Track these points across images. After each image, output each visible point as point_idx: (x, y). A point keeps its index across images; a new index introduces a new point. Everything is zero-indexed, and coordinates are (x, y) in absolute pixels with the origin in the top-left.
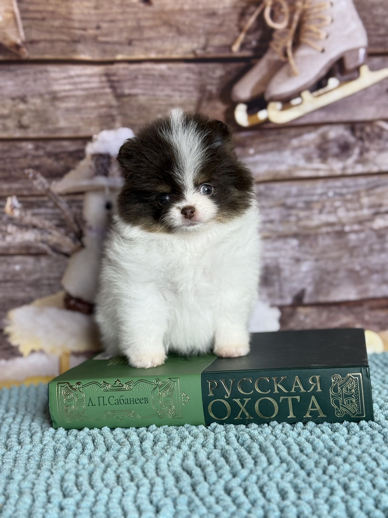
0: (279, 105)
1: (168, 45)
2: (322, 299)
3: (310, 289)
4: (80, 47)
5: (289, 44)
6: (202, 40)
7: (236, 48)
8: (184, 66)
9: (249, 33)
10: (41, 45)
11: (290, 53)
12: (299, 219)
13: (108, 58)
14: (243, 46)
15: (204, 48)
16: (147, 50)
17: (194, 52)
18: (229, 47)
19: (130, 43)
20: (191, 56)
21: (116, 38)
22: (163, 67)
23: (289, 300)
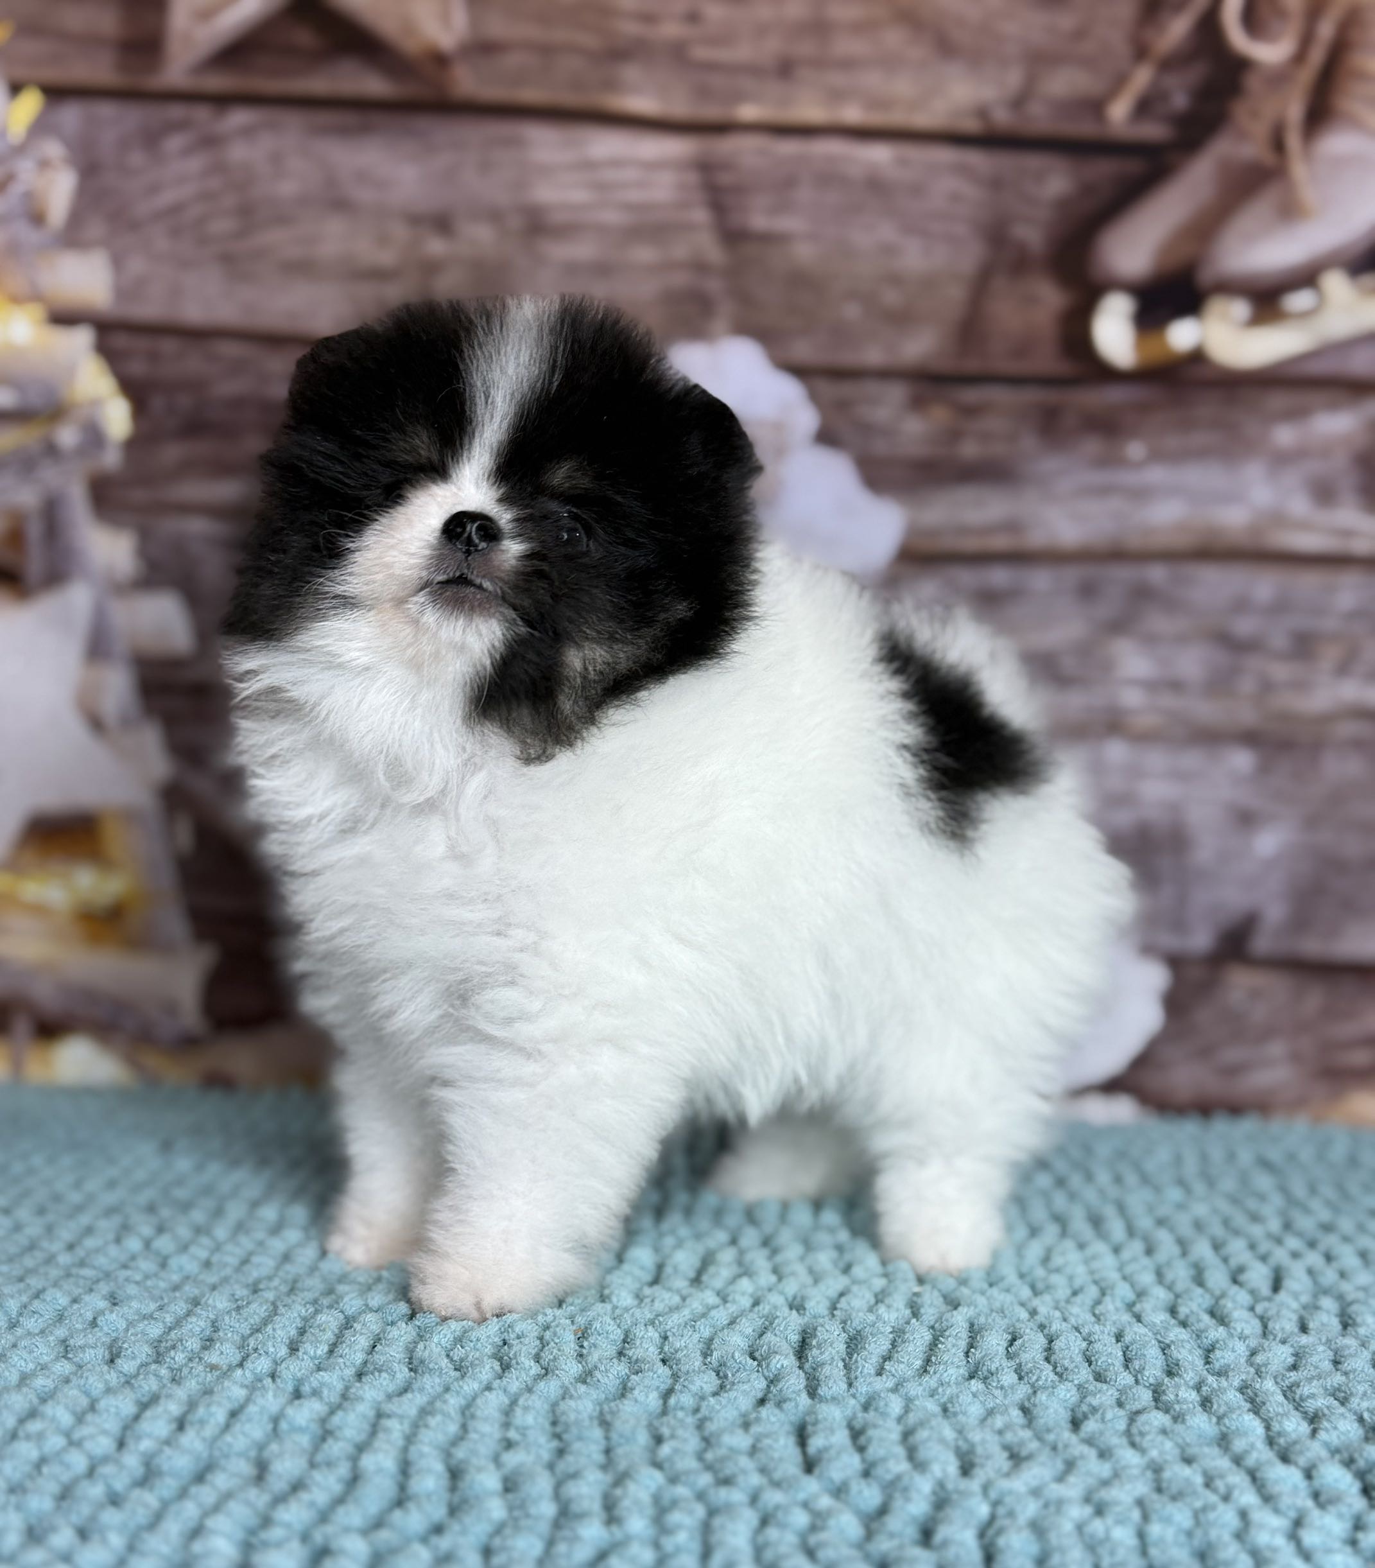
0: (1240, 309)
1: (902, 86)
2: (1312, 947)
3: (1275, 912)
4: (631, 73)
5: (1294, 110)
6: (1014, 78)
7: (1119, 111)
8: (944, 155)
9: (1168, 64)
10: (513, 61)
11: (1293, 140)
12: (1267, 686)
13: (711, 112)
14: (1144, 107)
15: (1019, 102)
16: (837, 96)
17: (982, 113)
18: (1096, 106)
19: (785, 69)
20: (971, 125)
21: (742, 52)
22: (879, 154)
23: (1201, 940)
